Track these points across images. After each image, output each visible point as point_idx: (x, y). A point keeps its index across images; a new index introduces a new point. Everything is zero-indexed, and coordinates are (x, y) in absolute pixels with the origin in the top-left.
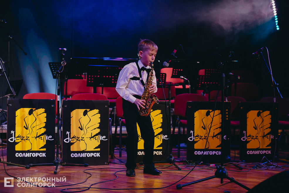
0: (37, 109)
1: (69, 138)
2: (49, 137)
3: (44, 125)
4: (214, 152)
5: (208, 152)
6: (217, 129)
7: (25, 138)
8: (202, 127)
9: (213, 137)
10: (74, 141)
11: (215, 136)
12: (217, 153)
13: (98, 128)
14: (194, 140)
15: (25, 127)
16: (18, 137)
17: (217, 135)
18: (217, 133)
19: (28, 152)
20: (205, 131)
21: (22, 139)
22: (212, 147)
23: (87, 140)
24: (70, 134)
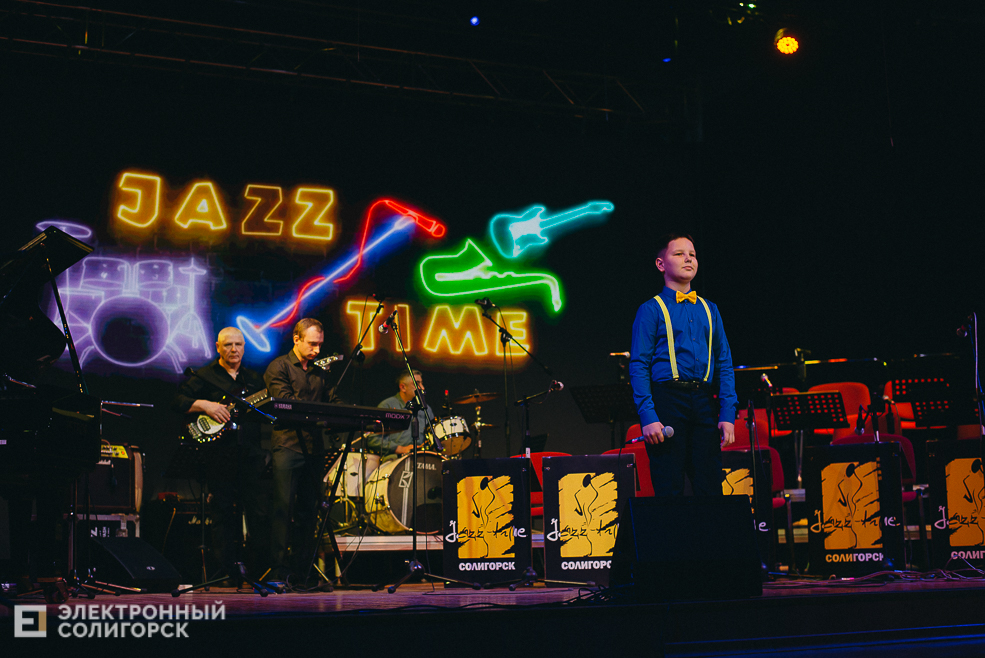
0: (495, 477)
1: (556, 532)
2: (520, 531)
3: (510, 507)
4: (868, 556)
5: (855, 555)
6: (872, 503)
7: (475, 534)
8: (840, 501)
9: (864, 522)
10: (567, 538)
11: (869, 520)
12: (876, 557)
13: (613, 510)
14: (823, 530)
15: (474, 512)
16: (463, 532)
17: (873, 517)
18: (873, 513)
19: (483, 560)
20: (845, 510)
21: (470, 537)
22: (862, 545)
23: (593, 535)
24: (558, 523)
